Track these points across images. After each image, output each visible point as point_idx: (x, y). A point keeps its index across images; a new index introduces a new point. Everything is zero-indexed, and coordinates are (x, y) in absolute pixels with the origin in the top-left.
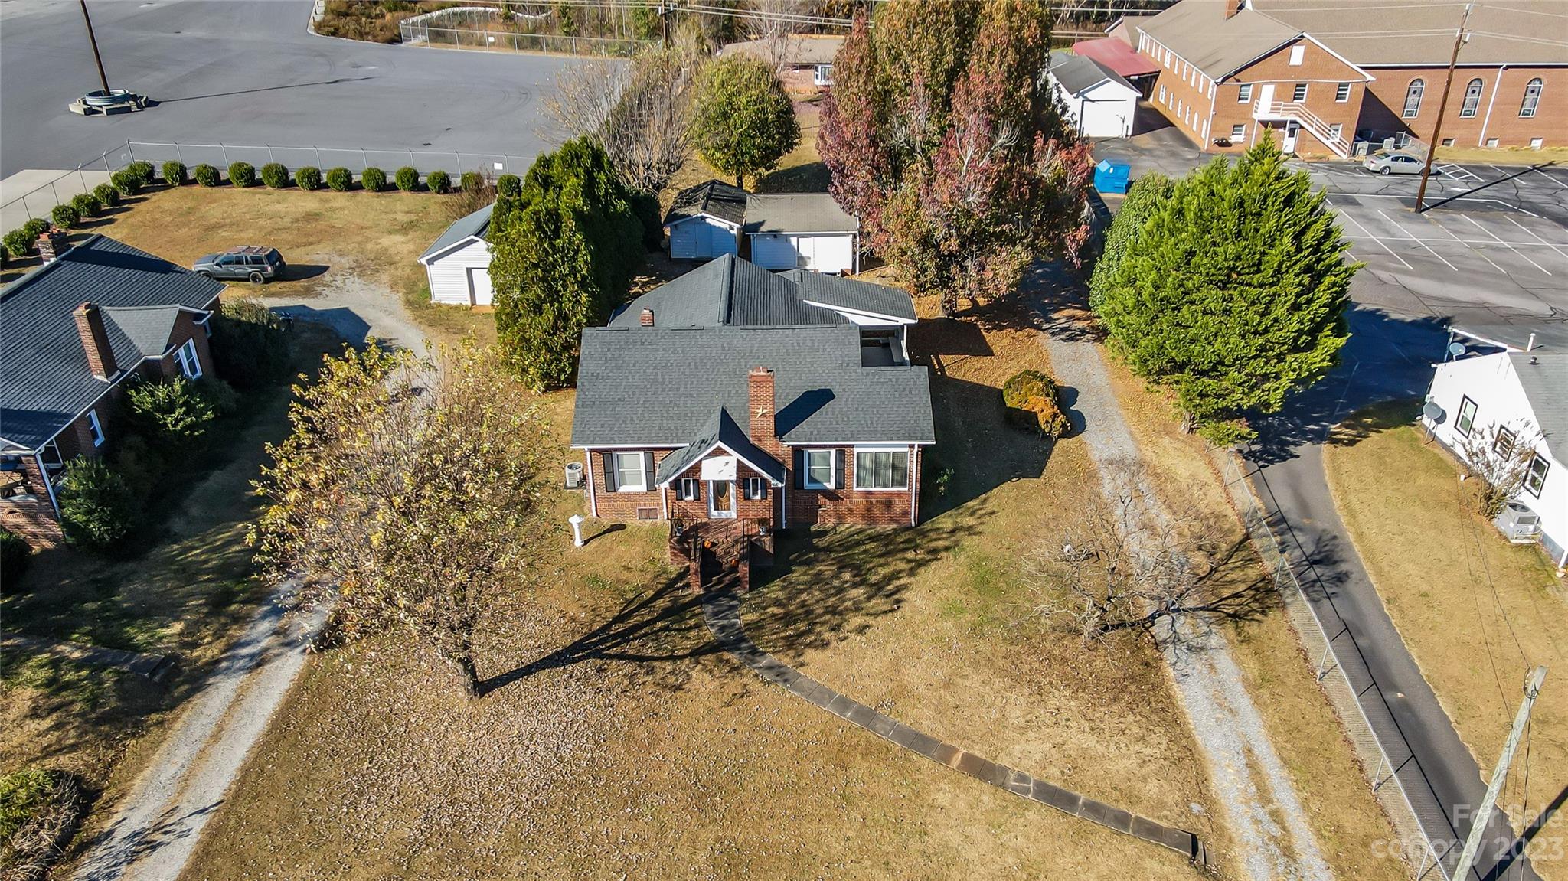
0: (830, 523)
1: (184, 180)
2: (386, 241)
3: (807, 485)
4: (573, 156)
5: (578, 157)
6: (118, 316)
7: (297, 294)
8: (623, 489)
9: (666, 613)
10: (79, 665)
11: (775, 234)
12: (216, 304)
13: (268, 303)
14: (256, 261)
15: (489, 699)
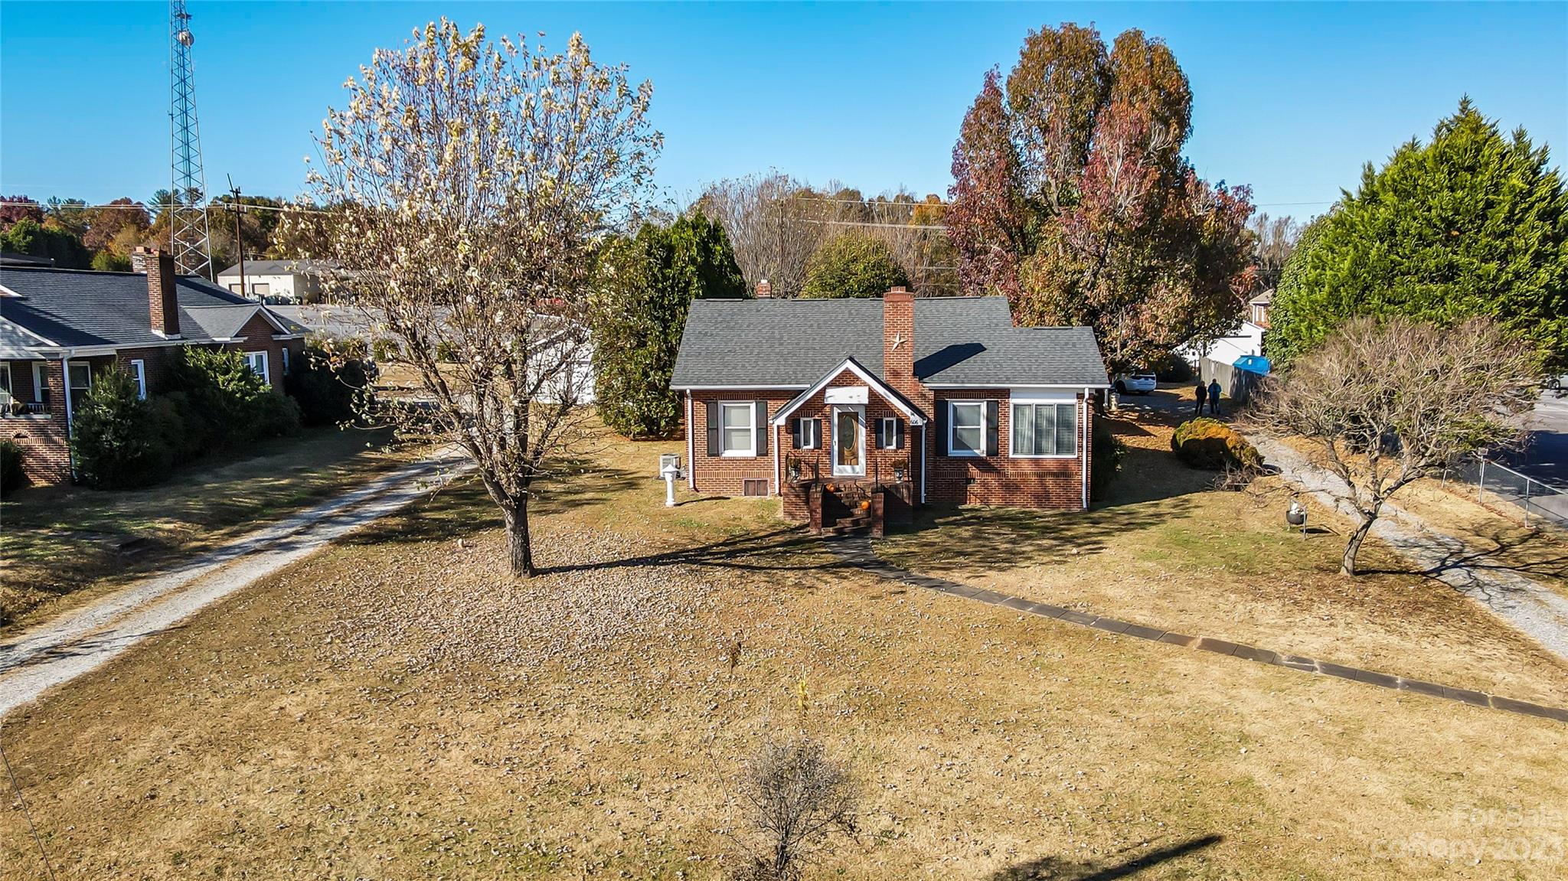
3: (952, 452)
8: (728, 454)
15: (543, 580)
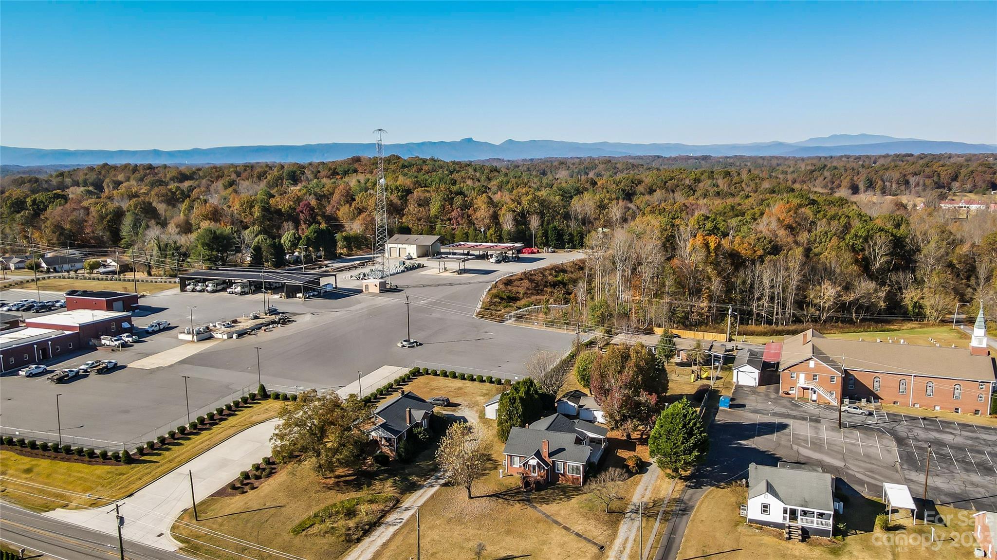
0: (560, 482)
1: (428, 374)
2: (478, 398)
3: (556, 471)
4: (525, 382)
5: (526, 383)
6: (413, 412)
7: (451, 411)
8: (514, 466)
9: (515, 493)
10: (399, 481)
11: (587, 409)
12: (432, 411)
13: (444, 412)
14: (443, 401)
15: (472, 499)
